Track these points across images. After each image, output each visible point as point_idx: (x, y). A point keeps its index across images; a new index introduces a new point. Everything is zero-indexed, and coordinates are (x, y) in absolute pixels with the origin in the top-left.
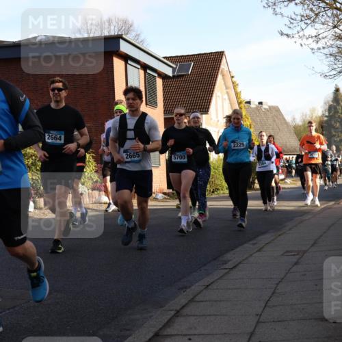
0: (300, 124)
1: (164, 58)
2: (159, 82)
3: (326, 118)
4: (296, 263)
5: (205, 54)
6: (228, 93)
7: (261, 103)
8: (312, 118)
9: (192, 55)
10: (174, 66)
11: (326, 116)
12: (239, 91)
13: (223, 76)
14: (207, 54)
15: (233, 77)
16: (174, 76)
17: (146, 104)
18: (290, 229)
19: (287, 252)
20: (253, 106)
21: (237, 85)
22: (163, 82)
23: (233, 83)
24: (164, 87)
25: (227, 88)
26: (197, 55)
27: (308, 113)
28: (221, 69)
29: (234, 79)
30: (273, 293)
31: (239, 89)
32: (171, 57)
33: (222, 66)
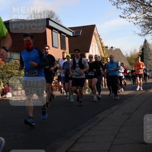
0: (130, 56)
1: (69, 28)
2: (67, 39)
3: (141, 54)
4: (129, 118)
5: (87, 26)
6: (97, 43)
7: (112, 47)
8: (135, 53)
9: (81, 27)
10: (73, 32)
11: (141, 53)
12: (102, 42)
13: (95, 35)
14: (88, 26)
15: (99, 36)
16: (73, 36)
17: (61, 49)
18: (126, 103)
19: (124, 113)
20: (108, 49)
21: (102, 39)
22: (69, 39)
23: (100, 39)
24: (69, 41)
25: (97, 41)
26: (83, 26)
27: (133, 51)
28: (94, 33)
29: (100, 37)
30: (118, 132)
31: (102, 41)
32: (72, 28)
33: (95, 31)
